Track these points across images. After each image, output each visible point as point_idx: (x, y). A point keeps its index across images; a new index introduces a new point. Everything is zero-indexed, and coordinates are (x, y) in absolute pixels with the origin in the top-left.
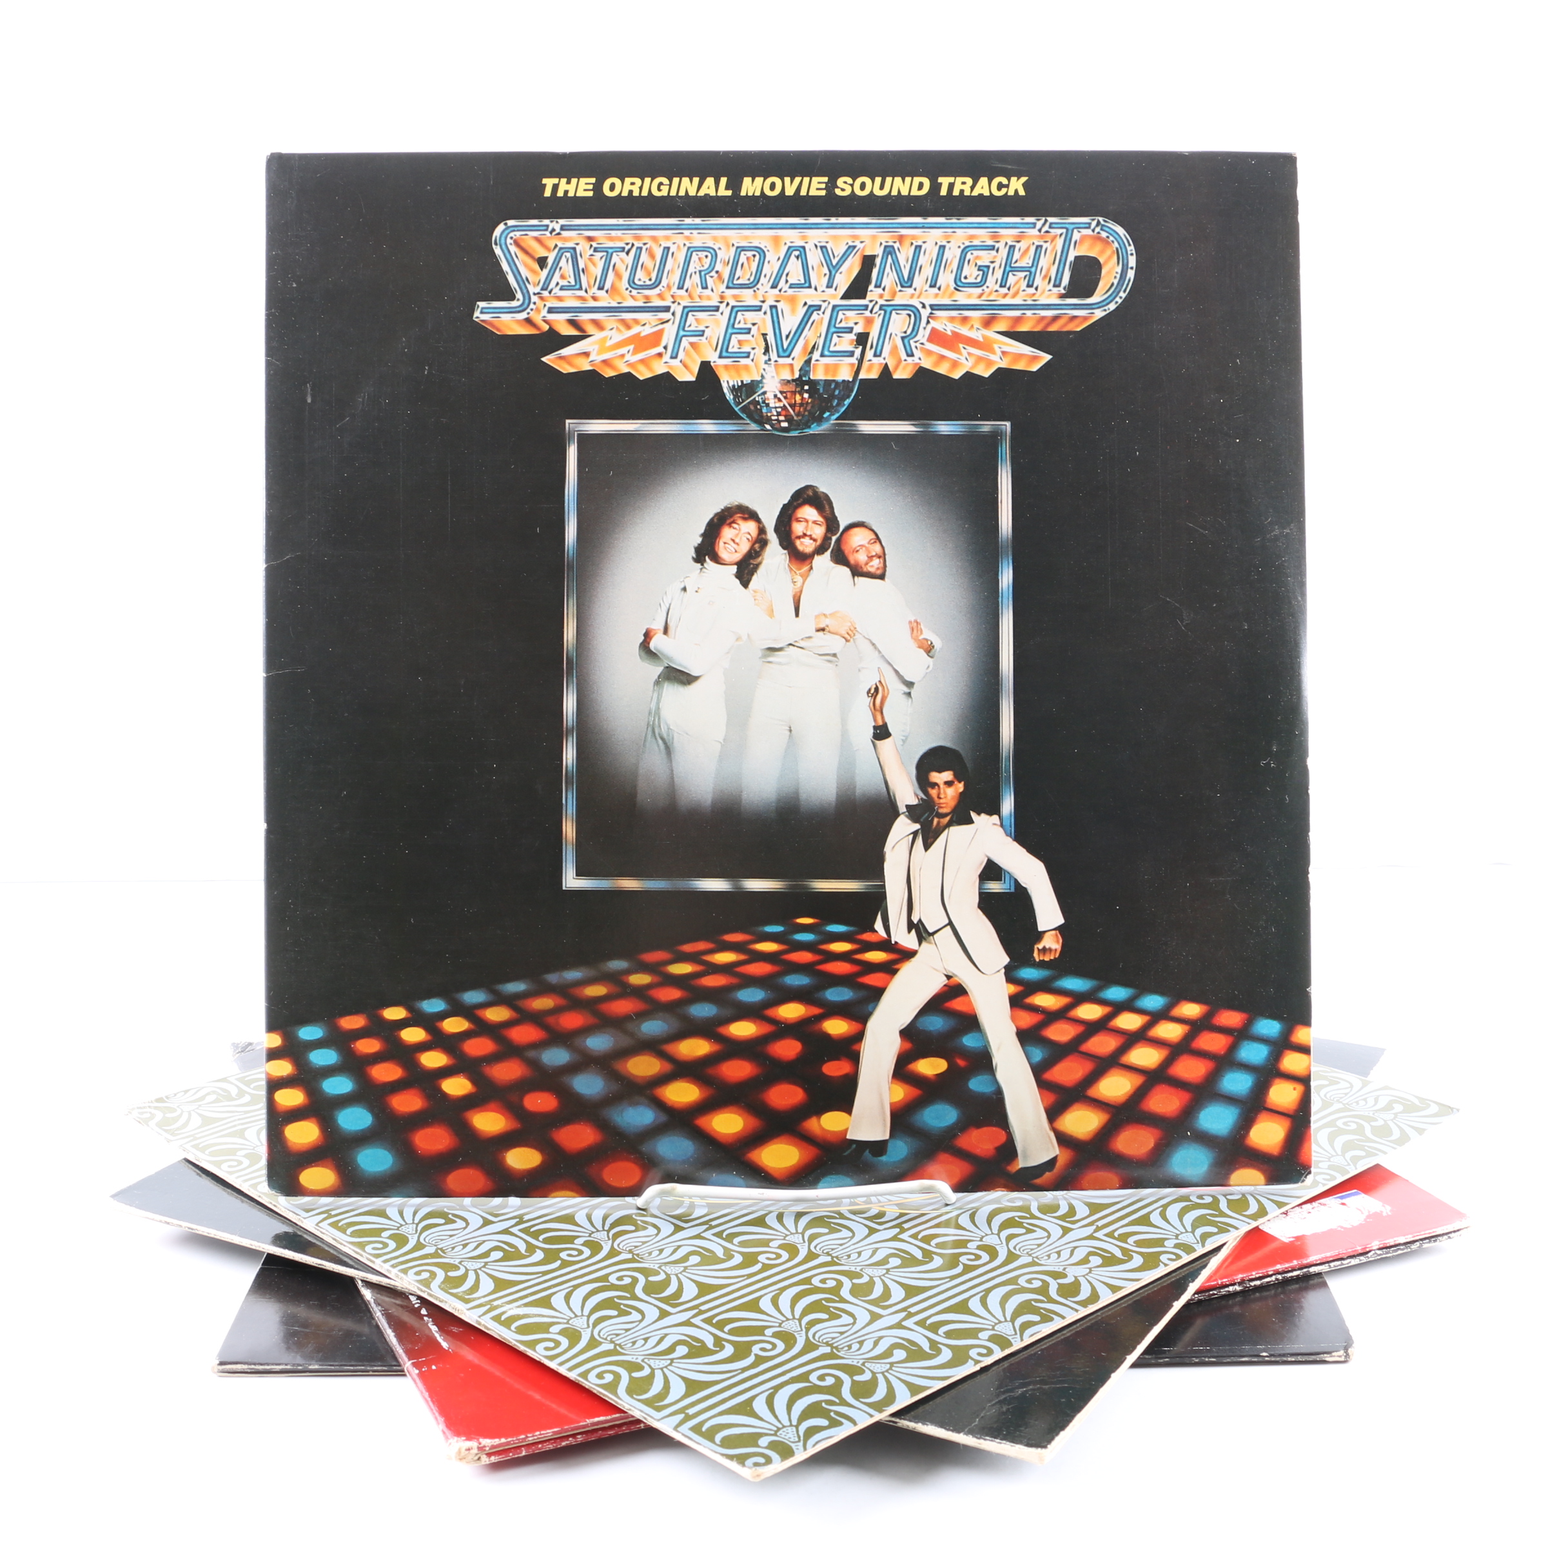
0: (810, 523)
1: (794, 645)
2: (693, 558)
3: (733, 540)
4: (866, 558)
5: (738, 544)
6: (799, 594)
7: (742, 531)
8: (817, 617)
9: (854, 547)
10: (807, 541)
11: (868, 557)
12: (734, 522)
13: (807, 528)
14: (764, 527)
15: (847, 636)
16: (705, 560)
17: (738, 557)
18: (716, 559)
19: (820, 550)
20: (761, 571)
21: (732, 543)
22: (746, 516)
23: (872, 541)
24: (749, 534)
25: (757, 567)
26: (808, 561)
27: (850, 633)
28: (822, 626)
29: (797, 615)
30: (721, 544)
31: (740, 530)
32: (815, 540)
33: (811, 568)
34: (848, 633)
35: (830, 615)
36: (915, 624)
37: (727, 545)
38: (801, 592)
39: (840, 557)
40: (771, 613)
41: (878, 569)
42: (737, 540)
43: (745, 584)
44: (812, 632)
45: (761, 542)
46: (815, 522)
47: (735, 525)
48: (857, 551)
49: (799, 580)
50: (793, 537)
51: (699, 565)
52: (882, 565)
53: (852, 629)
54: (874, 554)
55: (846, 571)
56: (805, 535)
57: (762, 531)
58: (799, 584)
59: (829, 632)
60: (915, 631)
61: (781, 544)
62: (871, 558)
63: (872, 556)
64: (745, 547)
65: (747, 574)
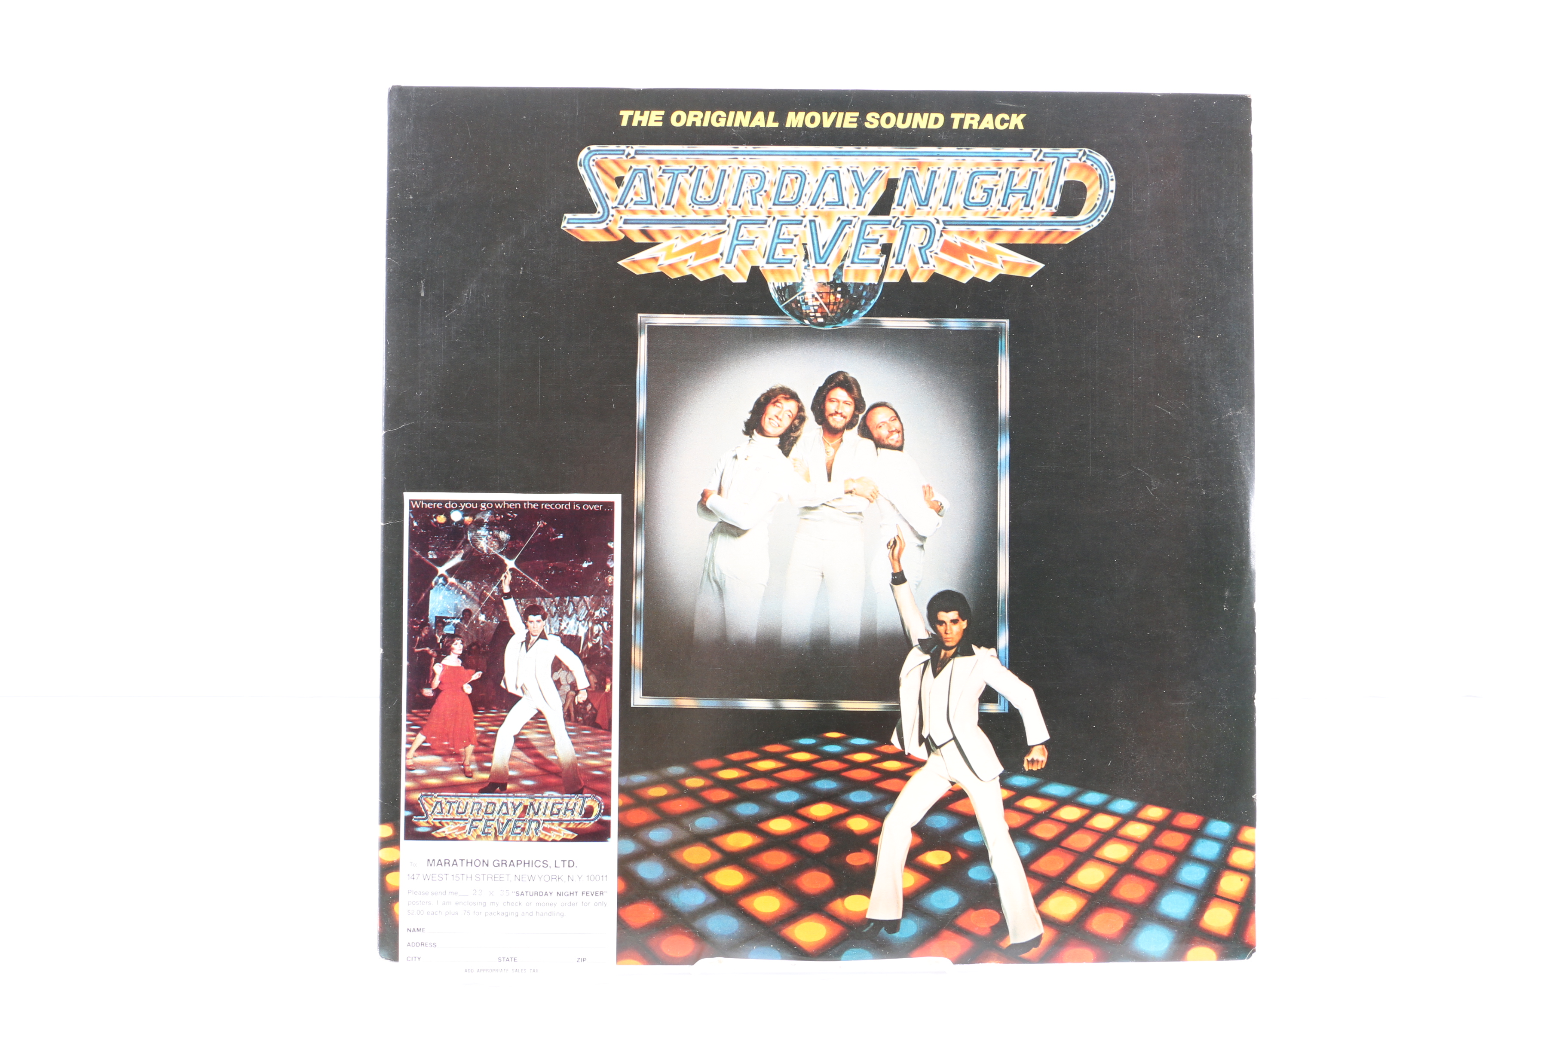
0: (841, 403)
1: (826, 505)
2: (743, 431)
3: (777, 417)
4: (888, 433)
5: (780, 420)
6: (831, 463)
7: (784, 409)
8: (846, 481)
9: (877, 423)
10: (838, 418)
11: (889, 432)
12: (777, 401)
13: (838, 407)
14: (802, 406)
15: (870, 498)
16: (753, 433)
17: (781, 431)
18: (762, 432)
19: (850, 425)
20: (799, 442)
21: (775, 419)
22: (788, 396)
23: (893, 419)
24: (790, 411)
25: (796, 438)
26: (839, 435)
27: (873, 495)
28: (850, 489)
29: (829, 479)
30: (767, 420)
31: (782, 408)
32: (845, 417)
33: (842, 440)
34: (871, 495)
35: (857, 480)
36: (928, 488)
37: (771, 421)
38: (833, 460)
39: (866, 432)
40: (807, 478)
41: (897, 441)
42: (780, 417)
43: (787, 453)
44: (842, 494)
45: (800, 418)
46: (845, 402)
47: (778, 404)
48: (880, 427)
49: (831, 450)
50: (827, 414)
51: (748, 437)
52: (900, 439)
53: (875, 491)
54: (894, 429)
55: (870, 443)
56: (837, 413)
57: (801, 409)
58: (831, 454)
59: (856, 494)
60: (928, 494)
61: (817, 421)
62: (891, 432)
63: (893, 431)
64: (786, 423)
65: (788, 445)
